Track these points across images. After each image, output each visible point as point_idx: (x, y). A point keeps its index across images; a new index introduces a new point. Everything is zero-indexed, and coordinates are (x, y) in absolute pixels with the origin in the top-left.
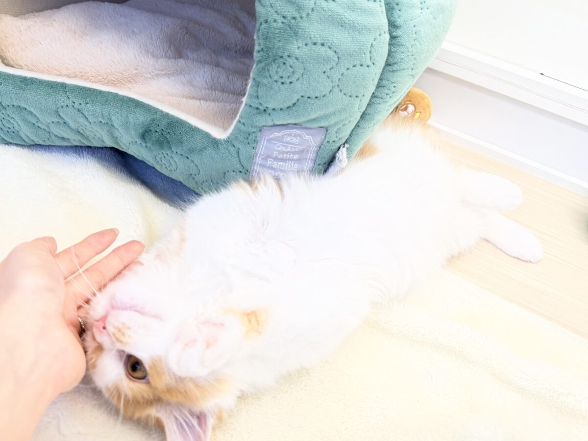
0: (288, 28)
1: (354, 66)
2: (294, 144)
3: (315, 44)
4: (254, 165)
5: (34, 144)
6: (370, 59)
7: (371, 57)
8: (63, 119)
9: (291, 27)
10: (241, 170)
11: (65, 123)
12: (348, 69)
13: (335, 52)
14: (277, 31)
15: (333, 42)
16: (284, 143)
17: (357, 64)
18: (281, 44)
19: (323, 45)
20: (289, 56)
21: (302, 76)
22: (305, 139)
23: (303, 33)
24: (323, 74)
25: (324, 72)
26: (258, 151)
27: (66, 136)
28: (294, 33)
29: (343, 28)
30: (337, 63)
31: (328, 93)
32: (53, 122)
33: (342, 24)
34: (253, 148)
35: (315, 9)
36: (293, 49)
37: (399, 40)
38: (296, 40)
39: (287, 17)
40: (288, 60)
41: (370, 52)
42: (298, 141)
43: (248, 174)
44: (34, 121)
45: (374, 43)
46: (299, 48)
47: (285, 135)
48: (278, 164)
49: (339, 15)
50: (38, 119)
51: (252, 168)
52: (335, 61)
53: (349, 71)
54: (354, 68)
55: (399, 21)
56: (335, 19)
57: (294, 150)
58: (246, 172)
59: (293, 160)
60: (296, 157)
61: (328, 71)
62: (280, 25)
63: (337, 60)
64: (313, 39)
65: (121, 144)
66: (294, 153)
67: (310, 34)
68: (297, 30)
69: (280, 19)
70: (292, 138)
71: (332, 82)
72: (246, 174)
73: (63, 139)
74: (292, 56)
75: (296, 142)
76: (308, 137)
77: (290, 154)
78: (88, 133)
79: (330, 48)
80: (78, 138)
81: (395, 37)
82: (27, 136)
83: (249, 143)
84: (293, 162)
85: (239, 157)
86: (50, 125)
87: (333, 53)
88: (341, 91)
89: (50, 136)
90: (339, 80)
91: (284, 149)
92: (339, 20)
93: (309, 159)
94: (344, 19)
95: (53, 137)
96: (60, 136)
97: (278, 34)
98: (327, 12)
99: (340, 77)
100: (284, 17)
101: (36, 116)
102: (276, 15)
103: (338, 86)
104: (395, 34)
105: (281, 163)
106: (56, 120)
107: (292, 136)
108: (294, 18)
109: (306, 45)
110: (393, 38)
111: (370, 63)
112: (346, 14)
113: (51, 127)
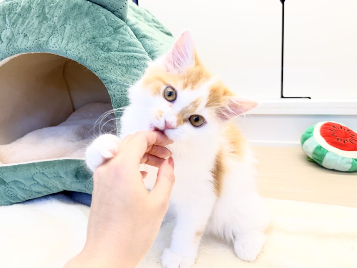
5: (25, 200)
8: (36, 181)
11: (38, 183)
14: (120, 98)
27: (40, 190)
32: (32, 184)
44: (23, 187)
50: (25, 185)
65: (67, 186)
69: (120, 93)
73: (38, 193)
78: (49, 185)
80: (46, 190)
82: (21, 196)
86: (31, 187)
89: (32, 193)
95: (34, 193)
96: (37, 191)
101: (23, 183)
102: (118, 92)
106: (33, 182)
113: (32, 188)
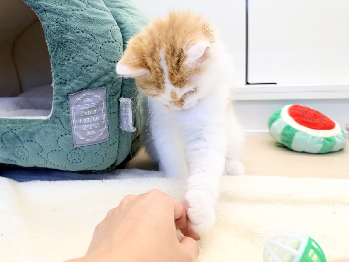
0: (61, 27)
1: (105, 43)
2: (90, 102)
3: (78, 32)
4: (73, 126)
6: (113, 38)
7: (113, 37)
9: (62, 26)
10: (66, 132)
12: (102, 44)
13: (92, 35)
14: (55, 30)
15: (89, 30)
16: (85, 104)
17: (107, 41)
18: (59, 36)
19: (83, 32)
20: (66, 42)
21: (78, 53)
22: (96, 97)
23: (70, 27)
24: (89, 49)
25: (90, 48)
26: (72, 114)
28: (65, 28)
29: (91, 23)
30: (95, 42)
31: (97, 61)
33: (90, 20)
34: (68, 113)
35: (73, 16)
36: (67, 37)
37: (125, 29)
38: (68, 32)
39: (59, 22)
40: (66, 44)
41: (111, 34)
42: (92, 100)
43: (71, 134)
45: (111, 29)
46: (70, 36)
47: (83, 98)
48: (86, 120)
49: (87, 16)
51: (72, 128)
52: (93, 40)
53: (103, 46)
54: (106, 43)
55: (122, 21)
56: (85, 19)
57: (92, 106)
58: (69, 133)
59: (94, 115)
60: (95, 111)
61: (92, 47)
62: (56, 27)
63: (94, 40)
64: (76, 29)
66: (93, 108)
67: (74, 27)
68: (66, 26)
69: (55, 24)
70: (88, 99)
71: (96, 53)
72: (70, 134)
74: (67, 41)
75: (92, 101)
76: (97, 95)
77: (91, 111)
79: (88, 33)
81: (123, 29)
83: (64, 111)
84: (95, 116)
85: (61, 124)
87: (91, 36)
88: (104, 59)
90: (100, 52)
91: (86, 108)
92: (88, 18)
93: (103, 111)
94: (90, 18)
97: (56, 31)
98: (80, 15)
99: (100, 50)
100: (57, 22)
102: (53, 23)
103: (101, 55)
104: (122, 27)
105: (88, 119)
107: (88, 98)
108: (62, 21)
109: (74, 33)
110: (122, 29)
111: (114, 41)
112: (90, 15)
